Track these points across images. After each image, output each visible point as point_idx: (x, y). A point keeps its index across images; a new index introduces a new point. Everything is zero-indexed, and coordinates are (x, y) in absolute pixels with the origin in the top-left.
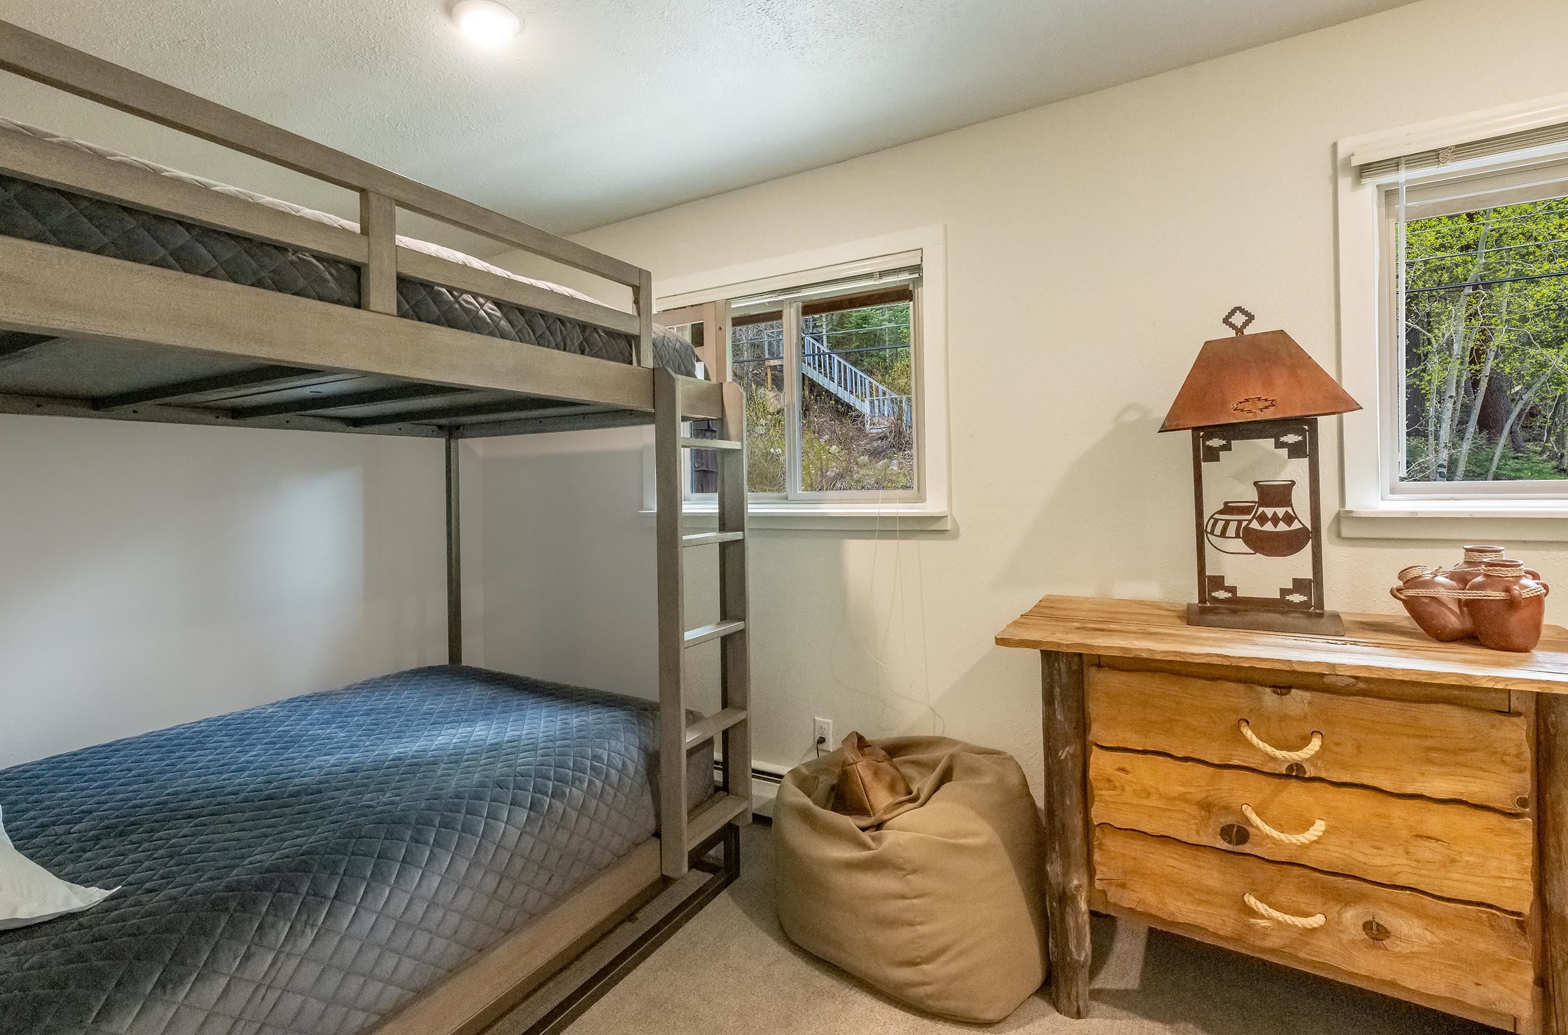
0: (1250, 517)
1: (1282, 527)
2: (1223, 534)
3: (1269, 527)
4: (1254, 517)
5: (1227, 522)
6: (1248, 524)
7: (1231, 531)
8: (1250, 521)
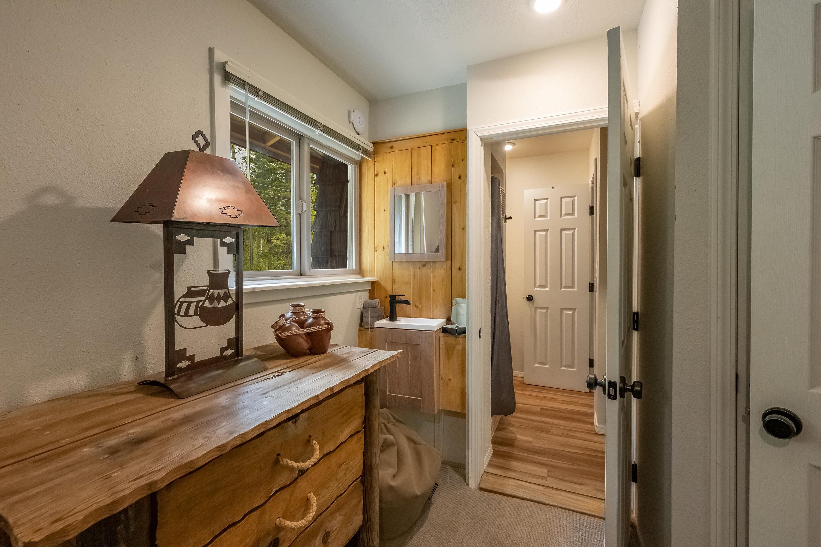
0: (204, 298)
1: (223, 304)
2: (186, 315)
3: (216, 305)
4: (207, 298)
5: (190, 303)
6: (203, 304)
7: (192, 311)
8: (204, 301)
